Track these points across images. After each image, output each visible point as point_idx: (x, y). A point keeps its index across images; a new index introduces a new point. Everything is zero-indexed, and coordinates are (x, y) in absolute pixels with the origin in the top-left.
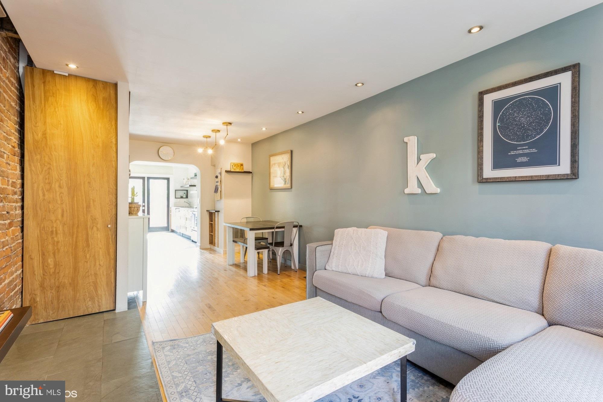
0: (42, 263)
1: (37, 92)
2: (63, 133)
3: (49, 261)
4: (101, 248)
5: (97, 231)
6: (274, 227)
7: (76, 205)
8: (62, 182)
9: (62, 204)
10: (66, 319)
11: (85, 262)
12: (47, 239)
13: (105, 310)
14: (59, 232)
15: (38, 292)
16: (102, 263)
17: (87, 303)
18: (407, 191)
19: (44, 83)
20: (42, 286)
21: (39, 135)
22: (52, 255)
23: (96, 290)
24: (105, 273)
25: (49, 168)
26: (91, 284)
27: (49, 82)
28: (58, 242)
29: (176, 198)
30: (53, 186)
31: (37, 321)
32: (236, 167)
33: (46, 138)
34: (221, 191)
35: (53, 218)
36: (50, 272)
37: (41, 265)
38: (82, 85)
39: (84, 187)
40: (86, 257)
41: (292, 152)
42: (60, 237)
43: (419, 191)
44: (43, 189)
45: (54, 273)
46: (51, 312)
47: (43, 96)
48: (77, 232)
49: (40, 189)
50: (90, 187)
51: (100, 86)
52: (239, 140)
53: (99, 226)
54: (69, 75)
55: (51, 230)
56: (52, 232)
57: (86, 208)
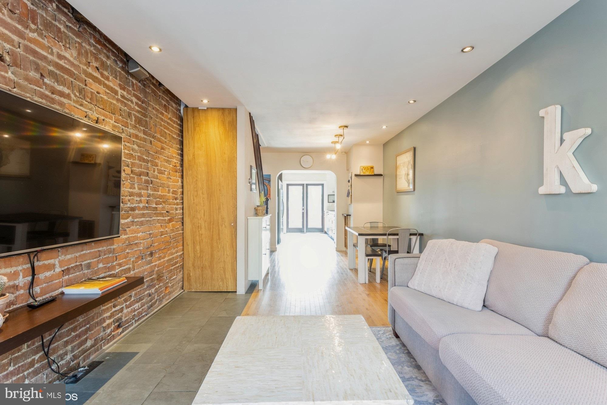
0: (193, 248)
1: (189, 125)
2: (204, 153)
3: (197, 248)
4: (227, 242)
5: (225, 227)
6: (386, 234)
7: (212, 207)
8: (203, 190)
9: (204, 206)
10: (207, 292)
11: (218, 251)
12: (196, 232)
13: (231, 291)
14: (202, 227)
15: (191, 269)
16: (228, 253)
17: (220, 283)
18: (542, 190)
19: (193, 117)
20: (193, 265)
21: (191, 156)
22: (199, 244)
23: (225, 275)
24: (230, 261)
25: (197, 180)
26: (222, 268)
27: (196, 116)
28: (202, 234)
29: (328, 202)
30: (199, 193)
31: (191, 290)
32: (366, 170)
33: (194, 158)
34: (351, 195)
35: (199, 217)
36: (197, 256)
37: (193, 251)
38: (215, 114)
39: (217, 194)
40: (218, 247)
41: (415, 149)
42: (203, 231)
43: (563, 190)
44: (193, 195)
45: (200, 257)
46: (199, 285)
47: (193, 127)
48: (213, 227)
49: (192, 195)
50: (220, 193)
51: (227, 112)
52: (368, 142)
53: (226, 224)
54: (207, 108)
55: (198, 225)
56: (198, 226)
57: (218, 209)
